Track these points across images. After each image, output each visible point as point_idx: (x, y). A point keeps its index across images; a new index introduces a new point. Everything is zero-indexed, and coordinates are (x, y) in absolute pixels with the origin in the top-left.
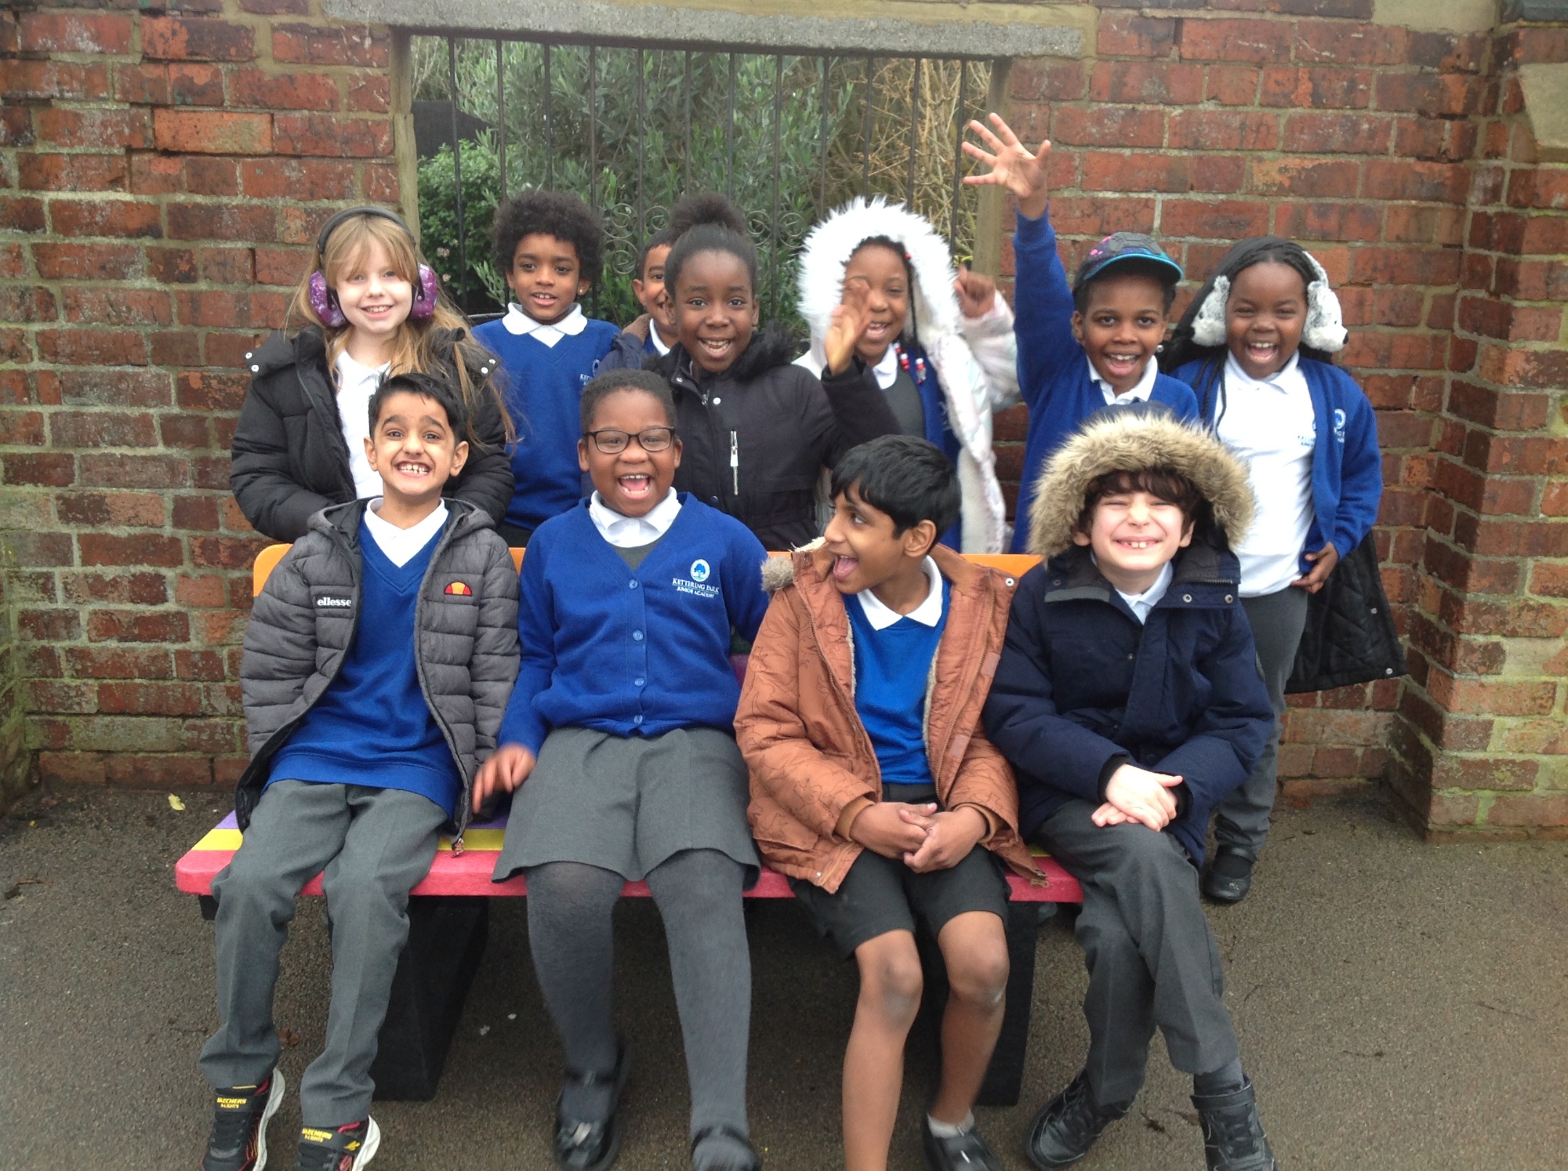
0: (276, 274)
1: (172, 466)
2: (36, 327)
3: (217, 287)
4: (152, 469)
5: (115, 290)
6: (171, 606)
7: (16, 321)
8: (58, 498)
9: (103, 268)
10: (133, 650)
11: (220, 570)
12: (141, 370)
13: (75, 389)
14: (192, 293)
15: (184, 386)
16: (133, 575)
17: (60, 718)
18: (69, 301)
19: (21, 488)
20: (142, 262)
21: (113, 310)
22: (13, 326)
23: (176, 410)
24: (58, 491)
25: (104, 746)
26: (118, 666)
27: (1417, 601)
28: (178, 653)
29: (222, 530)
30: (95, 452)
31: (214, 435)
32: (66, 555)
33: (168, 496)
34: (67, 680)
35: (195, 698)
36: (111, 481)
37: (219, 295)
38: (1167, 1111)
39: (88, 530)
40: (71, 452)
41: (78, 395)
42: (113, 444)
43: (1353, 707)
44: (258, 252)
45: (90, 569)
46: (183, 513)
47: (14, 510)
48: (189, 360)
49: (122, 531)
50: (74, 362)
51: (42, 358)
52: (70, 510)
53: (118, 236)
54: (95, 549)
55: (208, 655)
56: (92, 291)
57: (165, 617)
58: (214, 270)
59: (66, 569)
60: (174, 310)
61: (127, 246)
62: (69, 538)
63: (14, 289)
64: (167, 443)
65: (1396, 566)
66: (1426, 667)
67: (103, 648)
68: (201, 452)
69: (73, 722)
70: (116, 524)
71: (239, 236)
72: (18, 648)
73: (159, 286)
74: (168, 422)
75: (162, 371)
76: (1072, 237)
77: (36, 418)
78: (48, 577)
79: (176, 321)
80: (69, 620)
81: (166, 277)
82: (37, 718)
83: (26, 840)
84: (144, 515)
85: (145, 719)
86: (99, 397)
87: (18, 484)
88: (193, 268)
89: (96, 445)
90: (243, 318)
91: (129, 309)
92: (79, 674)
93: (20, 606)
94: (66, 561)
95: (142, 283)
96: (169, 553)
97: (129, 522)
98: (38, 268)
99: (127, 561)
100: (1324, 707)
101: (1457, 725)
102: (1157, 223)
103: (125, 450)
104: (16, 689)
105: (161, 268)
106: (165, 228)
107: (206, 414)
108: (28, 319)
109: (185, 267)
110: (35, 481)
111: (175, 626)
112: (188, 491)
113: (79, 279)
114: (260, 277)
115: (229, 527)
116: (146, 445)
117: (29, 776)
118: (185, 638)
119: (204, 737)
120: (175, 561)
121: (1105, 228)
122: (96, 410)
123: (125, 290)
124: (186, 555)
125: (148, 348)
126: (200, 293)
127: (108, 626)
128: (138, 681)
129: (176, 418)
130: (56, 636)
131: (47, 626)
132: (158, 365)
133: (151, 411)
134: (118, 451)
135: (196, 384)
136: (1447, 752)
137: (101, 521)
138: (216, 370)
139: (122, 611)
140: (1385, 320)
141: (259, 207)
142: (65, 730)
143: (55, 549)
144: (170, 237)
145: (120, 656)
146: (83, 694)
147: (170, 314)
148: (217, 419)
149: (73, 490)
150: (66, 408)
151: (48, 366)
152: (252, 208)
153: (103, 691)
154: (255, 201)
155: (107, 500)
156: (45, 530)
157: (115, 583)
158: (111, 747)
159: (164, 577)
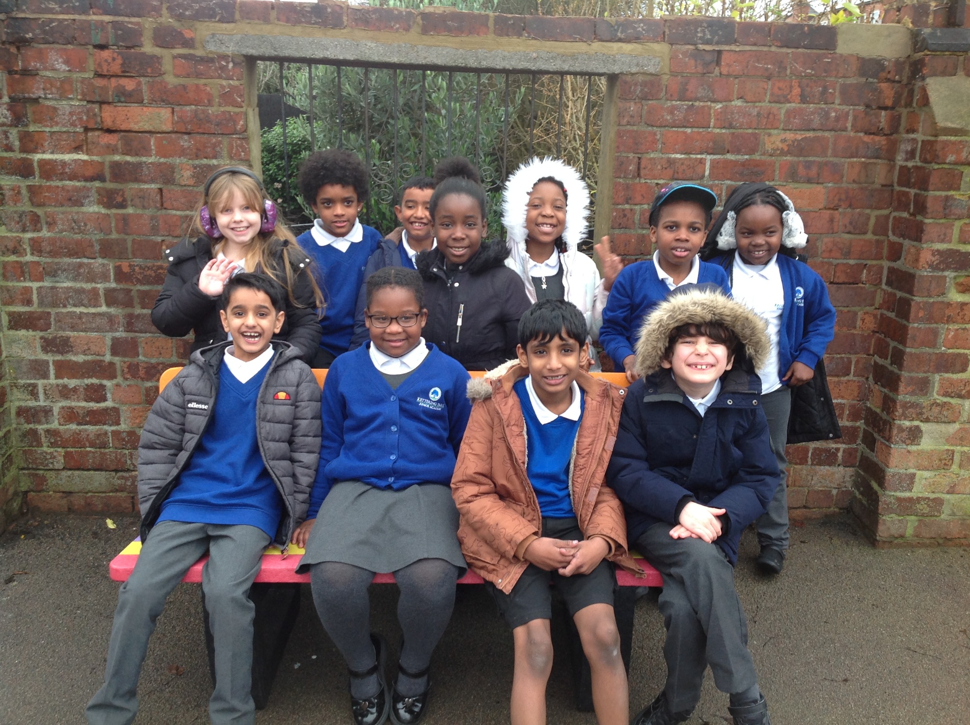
0: (175, 203)
1: (111, 319)
2: (29, 235)
3: (139, 211)
4: (98, 320)
5: (77, 213)
6: (109, 404)
7: (17, 232)
8: (41, 338)
9: (70, 200)
10: (86, 430)
11: (139, 382)
12: (93, 261)
13: (53, 273)
14: (124, 215)
15: (118, 270)
16: (87, 385)
17: (41, 472)
18: (48, 219)
19: (18, 332)
20: (94, 196)
21: (76, 225)
22: (14, 235)
23: (113, 285)
24: (42, 334)
25: (67, 490)
26: (77, 440)
27: (868, 400)
28: (113, 432)
29: (140, 357)
30: (64, 310)
31: (136, 300)
32: (45, 373)
33: (109, 336)
34: (45, 449)
35: (123, 460)
36: (73, 328)
37: (141, 216)
38: (715, 716)
39: (59, 357)
40: (49, 310)
41: (54, 276)
42: (75, 306)
43: (830, 465)
44: (164, 191)
45: (60, 381)
46: (117, 348)
47: (14, 345)
48: (122, 254)
49: (80, 358)
50: (52, 257)
51: (32, 254)
52: (49, 345)
53: (79, 181)
54: (63, 369)
55: (131, 433)
56: (63, 214)
57: (106, 410)
58: (137, 201)
59: (45, 381)
60: (113, 225)
61: (84, 187)
62: (47, 362)
63: (16, 212)
64: (108, 305)
65: (855, 379)
66: (874, 441)
67: (67, 429)
68: (129, 310)
69: (49, 474)
70: (76, 354)
71: (153, 181)
72: (16, 429)
73: (104, 211)
74: (109, 292)
75: (105, 261)
76: (656, 181)
77: (28, 290)
78: (35, 386)
79: (114, 232)
80: (47, 412)
81: (108, 206)
82: (26, 472)
83: (18, 547)
84: (94, 348)
85: (92, 472)
86: (67, 278)
87: (17, 330)
88: (125, 200)
89: (65, 306)
90: (155, 230)
91: (86, 225)
92: (53, 445)
93: (17, 404)
94: (45, 376)
95: (94, 209)
96: (108, 371)
97: (84, 353)
98: (31, 200)
99: (83, 376)
100: (812, 464)
101: (893, 476)
102: (707, 173)
103: (82, 309)
104: (14, 454)
105: (105, 200)
106: (108, 176)
107: (132, 288)
108: (24, 230)
109: (119, 199)
110: (27, 328)
111: (111, 416)
112: (121, 334)
113: (55, 206)
114: (165, 205)
115: (144, 356)
116: (95, 306)
117: (21, 507)
118: (118, 423)
119: (129, 483)
120: (112, 377)
121: (676, 176)
122: (65, 285)
123: (83, 213)
124: (119, 373)
125: (97, 247)
126: (129, 215)
127: (70, 415)
128: (88, 449)
129: (113, 290)
130: (39, 422)
131: (33, 416)
132: (103, 258)
133: (99, 286)
134: (78, 310)
135: (126, 269)
136: (887, 492)
137: (67, 352)
138: (138, 261)
139: (80, 407)
140: (847, 230)
141: (165, 163)
142: (44, 479)
143: (39, 369)
144: (110, 181)
145: (78, 434)
146: (55, 457)
147: (110, 228)
148: (138, 291)
149: (50, 334)
150: (47, 283)
151: (36, 259)
152: (161, 164)
153: (67, 455)
154: (162, 160)
155: (71, 340)
156: (33, 358)
157: (75, 390)
158: (72, 490)
159: (105, 386)
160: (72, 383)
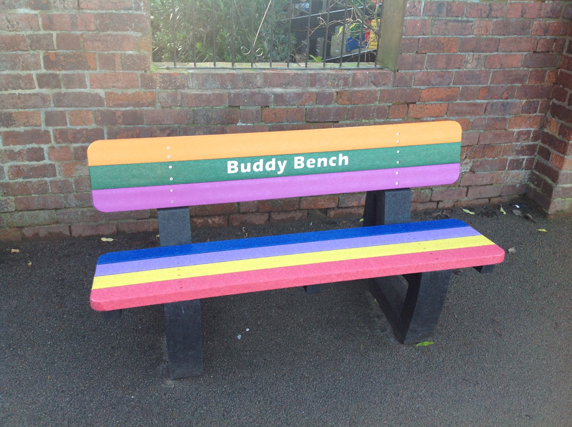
0: (89, 4)
1: (43, 97)
3: (61, 12)
4: (34, 99)
5: (10, 14)
6: (47, 161)
10: (31, 182)
11: (69, 144)
12: (26, 53)
14: (49, 15)
15: (46, 58)
16: (28, 149)
21: (10, 24)
23: (44, 71)
25: (20, 225)
26: (24, 189)
27: (546, 127)
28: (51, 182)
29: (68, 125)
31: (63, 82)
33: (43, 112)
35: (60, 201)
36: (14, 106)
37: (62, 16)
39: (5, 129)
42: (14, 89)
43: (518, 169)
45: (7, 147)
46: (50, 119)
48: (49, 47)
49: (22, 129)
54: (9, 138)
55: (65, 182)
57: (45, 166)
60: (40, 23)
64: (41, 87)
65: (539, 114)
66: (549, 153)
67: (16, 182)
68: (57, 90)
69: (5, 216)
70: (19, 126)
73: (32, 12)
74: (40, 77)
75: (36, 53)
79: (41, 29)
81: (35, 7)
84: (32, 121)
85: (38, 211)
86: (6, 67)
88: (48, 3)
89: (6, 90)
90: (74, 26)
91: (18, 23)
92: (6, 194)
95: (23, 10)
96: (43, 137)
97: (25, 125)
99: (25, 142)
100: (508, 170)
101: (564, 175)
103: (20, 91)
105: (32, 2)
107: (59, 73)
111: (49, 170)
112: (52, 109)
114: (82, 6)
115: (71, 124)
116: (30, 89)
118: (54, 175)
119: (66, 217)
120: (48, 141)
122: (5, 73)
123: (15, 14)
124: (52, 138)
125: (28, 42)
126: (53, 15)
127: (18, 172)
128: (33, 195)
129: (44, 75)
132: (34, 50)
133: (32, 72)
134: (17, 92)
135: (53, 58)
136: (558, 185)
137: (11, 125)
138: (63, 52)
139: (24, 165)
142: (0, 219)
145: (25, 185)
146: (8, 203)
147: (38, 26)
148: (64, 75)
153: (17, 201)
155: (13, 115)
157: (20, 153)
158: (23, 225)
159: (43, 149)
160: (18, 148)
